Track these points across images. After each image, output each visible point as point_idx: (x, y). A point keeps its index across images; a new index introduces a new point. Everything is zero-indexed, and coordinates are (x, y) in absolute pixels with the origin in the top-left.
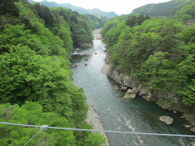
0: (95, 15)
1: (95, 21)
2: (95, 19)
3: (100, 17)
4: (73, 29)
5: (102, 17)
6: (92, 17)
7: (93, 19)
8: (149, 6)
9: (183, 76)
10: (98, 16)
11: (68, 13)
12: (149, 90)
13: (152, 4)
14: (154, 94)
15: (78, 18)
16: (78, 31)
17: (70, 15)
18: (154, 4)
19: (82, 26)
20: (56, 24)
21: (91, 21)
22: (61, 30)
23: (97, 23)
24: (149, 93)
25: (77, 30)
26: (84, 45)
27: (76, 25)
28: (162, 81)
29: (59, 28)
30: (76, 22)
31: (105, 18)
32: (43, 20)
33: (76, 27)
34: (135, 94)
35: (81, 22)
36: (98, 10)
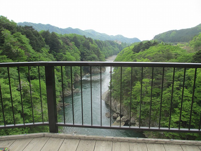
0: (115, 41)
1: (115, 47)
2: (115, 45)
3: (120, 43)
4: (85, 54)
5: (122, 43)
6: (112, 43)
7: (113, 45)
8: (170, 32)
9: (166, 105)
10: (118, 42)
11: (81, 39)
12: (137, 119)
13: (174, 30)
14: (142, 123)
15: (90, 44)
16: (90, 57)
17: (83, 42)
18: (176, 31)
19: (94, 51)
20: (61, 50)
21: (111, 47)
22: (66, 55)
23: (117, 49)
24: (137, 122)
25: (89, 55)
26: (95, 71)
27: (88, 51)
28: (146, 109)
29: (65, 54)
30: (89, 48)
31: (125, 44)
32: (48, 46)
33: (88, 53)
34: (125, 122)
35: (93, 48)
36: (121, 36)
